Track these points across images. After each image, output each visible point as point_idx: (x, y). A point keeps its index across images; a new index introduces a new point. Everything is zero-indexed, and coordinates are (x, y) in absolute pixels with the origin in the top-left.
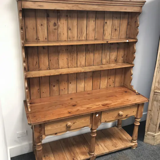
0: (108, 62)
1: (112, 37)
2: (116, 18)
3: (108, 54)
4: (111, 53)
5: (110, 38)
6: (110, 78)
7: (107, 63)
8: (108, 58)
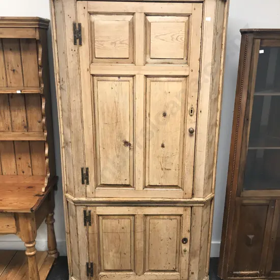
0: (10, 129)
1: (9, 83)
2: (11, 50)
3: (6, 113)
4: (13, 113)
5: (5, 86)
6: (20, 159)
7: (7, 130)
8: (9, 120)
